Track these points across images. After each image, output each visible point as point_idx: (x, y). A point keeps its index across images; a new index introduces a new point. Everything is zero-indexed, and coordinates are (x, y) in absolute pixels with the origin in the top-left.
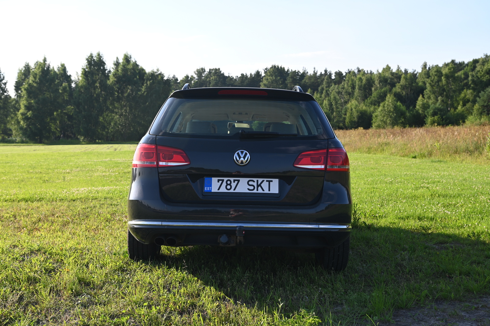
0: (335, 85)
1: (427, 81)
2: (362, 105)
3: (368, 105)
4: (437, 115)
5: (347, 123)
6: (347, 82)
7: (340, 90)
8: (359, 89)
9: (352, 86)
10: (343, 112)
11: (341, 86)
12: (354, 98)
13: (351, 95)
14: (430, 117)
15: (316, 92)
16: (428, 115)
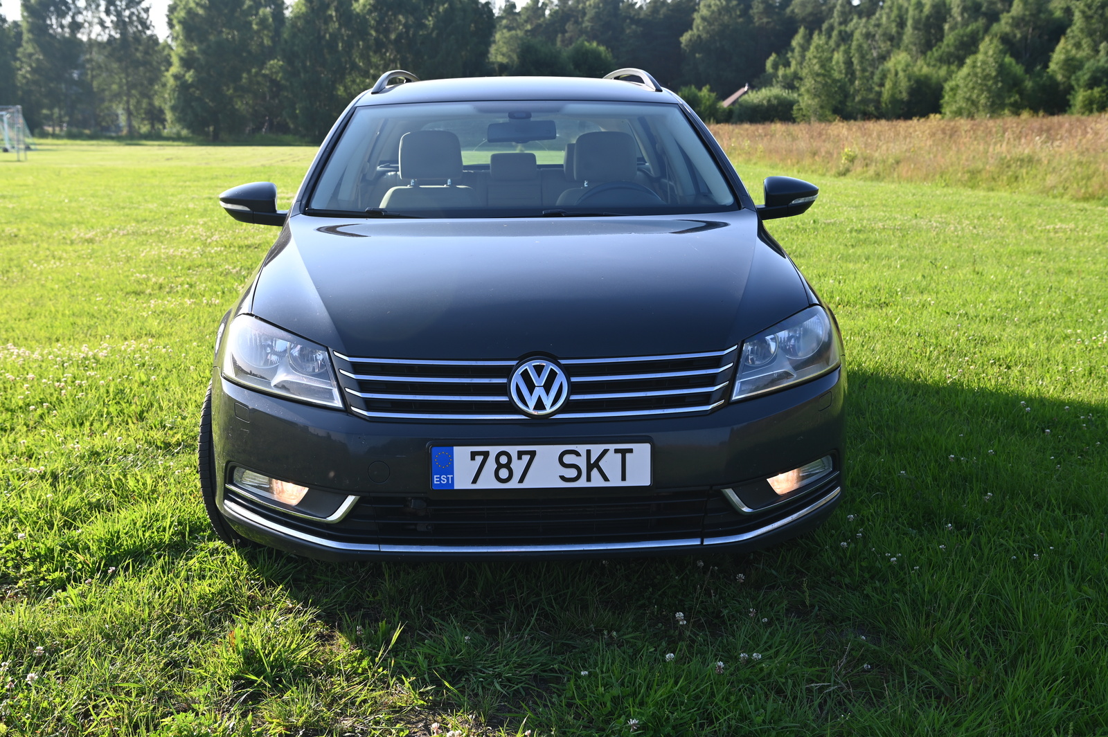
0: (860, 17)
1: (1077, 7)
2: (920, 62)
3: (932, 63)
4: (1099, 86)
5: (886, 104)
6: (887, 10)
7: (871, 29)
8: (915, 28)
9: (898, 20)
10: (876, 79)
11: (873, 21)
12: (902, 48)
13: (895, 41)
14: (1082, 90)
15: (816, 33)
16: (1078, 85)
